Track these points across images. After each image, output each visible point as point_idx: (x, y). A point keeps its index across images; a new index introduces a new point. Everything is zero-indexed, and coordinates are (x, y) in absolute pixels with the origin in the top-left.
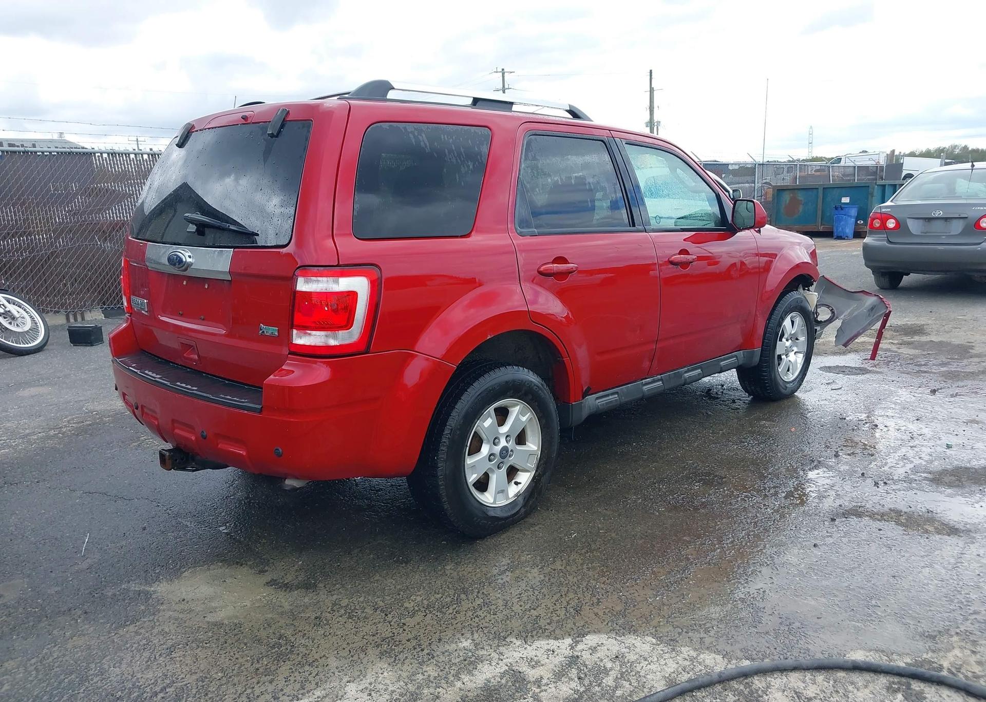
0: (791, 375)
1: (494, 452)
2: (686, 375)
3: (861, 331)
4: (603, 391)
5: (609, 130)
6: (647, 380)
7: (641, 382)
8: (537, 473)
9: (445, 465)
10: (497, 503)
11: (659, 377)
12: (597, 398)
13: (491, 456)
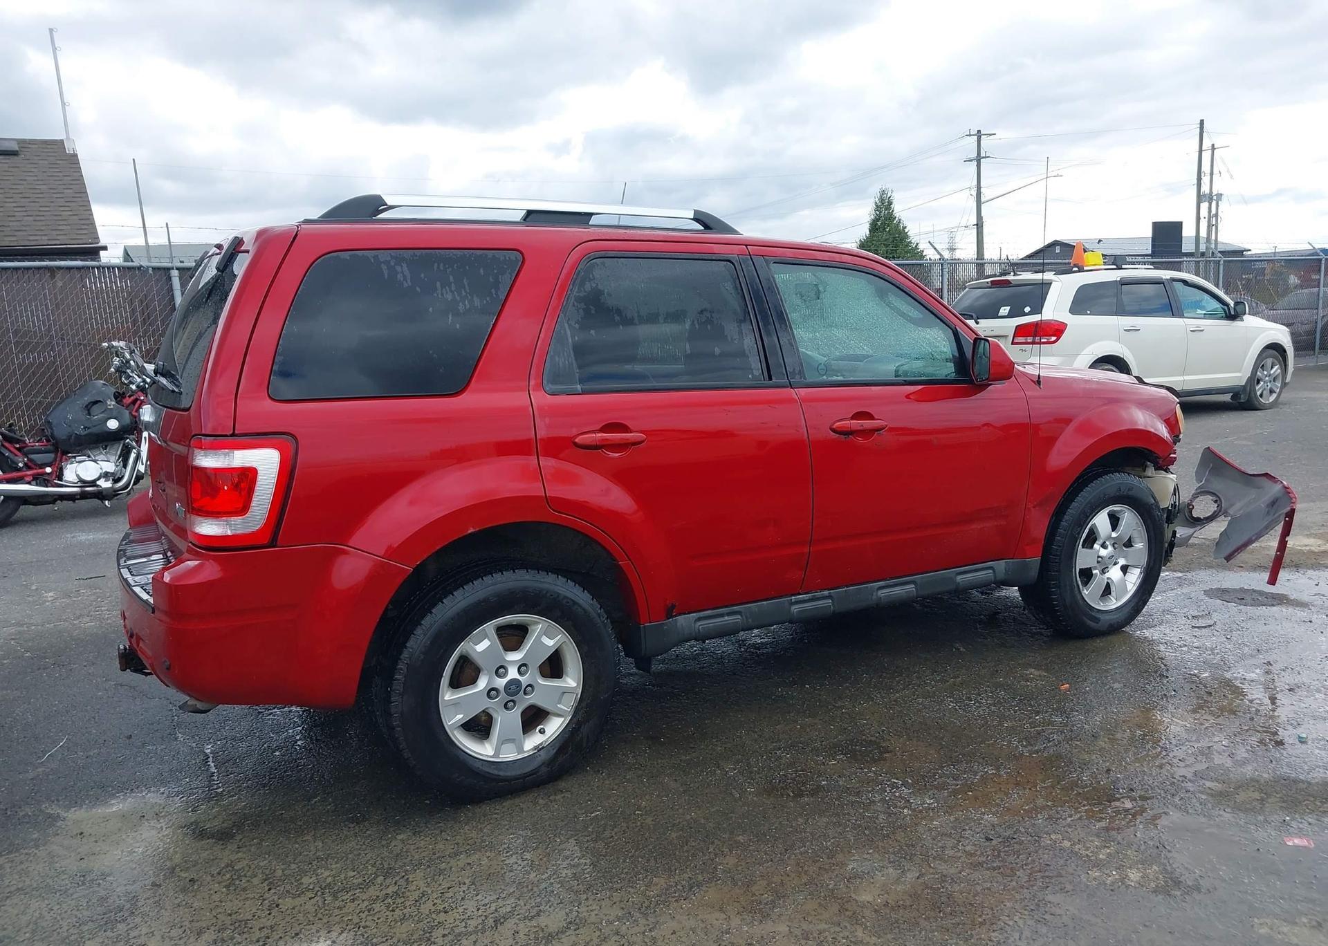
0: (1115, 601)
1: (496, 687)
2: (880, 592)
3: (1254, 538)
4: (713, 609)
5: (746, 246)
6: (801, 596)
7: (789, 598)
8: (575, 720)
9: (401, 699)
10: (501, 756)
11: (826, 593)
12: (700, 619)
13: (491, 692)
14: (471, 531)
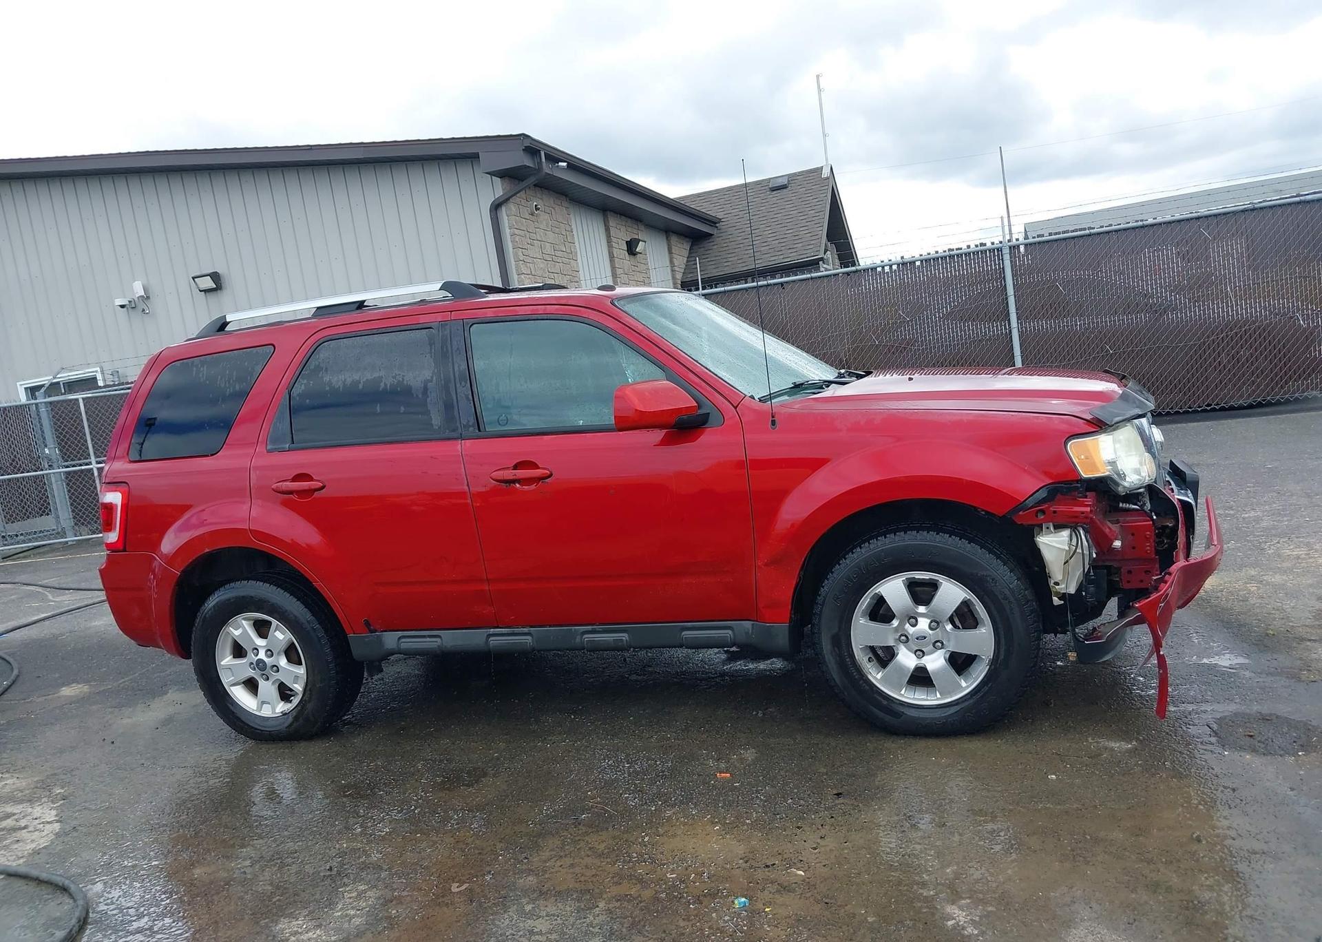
2: (584, 636)
6: (500, 629)
7: (487, 630)
10: (261, 712)
11: (526, 630)
12: (403, 637)
14: (207, 550)
